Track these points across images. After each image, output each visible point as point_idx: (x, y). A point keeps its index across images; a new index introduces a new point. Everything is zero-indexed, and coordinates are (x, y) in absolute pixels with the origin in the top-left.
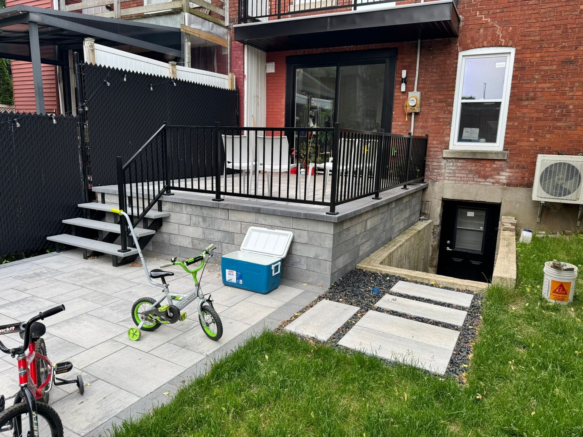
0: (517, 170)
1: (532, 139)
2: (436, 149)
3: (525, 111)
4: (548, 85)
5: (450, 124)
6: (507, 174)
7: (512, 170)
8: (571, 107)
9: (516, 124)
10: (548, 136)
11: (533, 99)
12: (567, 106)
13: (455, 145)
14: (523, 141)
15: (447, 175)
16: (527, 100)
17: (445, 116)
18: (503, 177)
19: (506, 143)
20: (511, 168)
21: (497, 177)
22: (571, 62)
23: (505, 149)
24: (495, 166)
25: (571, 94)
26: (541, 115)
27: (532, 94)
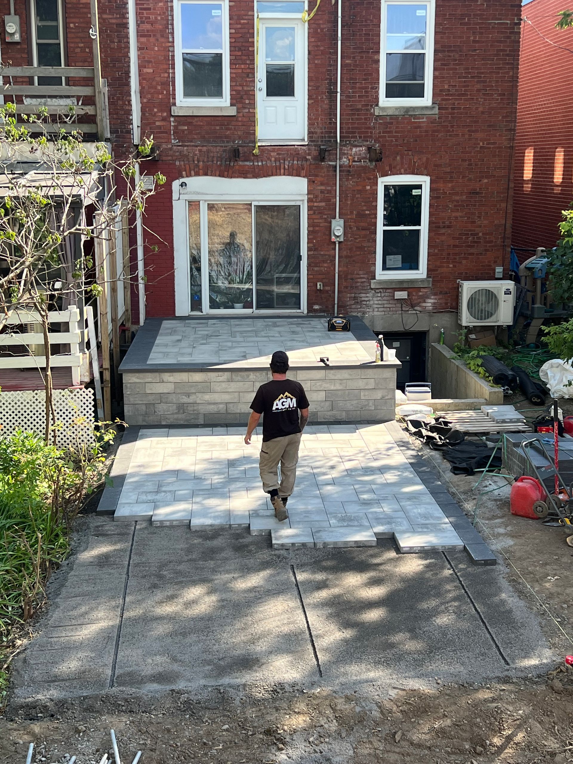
0: (441, 296)
1: (451, 266)
2: (363, 280)
3: (443, 238)
4: (460, 214)
5: (375, 252)
6: (432, 301)
7: (435, 297)
8: (481, 234)
9: (436, 251)
10: (464, 262)
11: (449, 227)
12: (478, 234)
13: (381, 275)
14: (443, 267)
15: (375, 306)
16: (444, 227)
17: (370, 244)
18: (429, 303)
19: (429, 270)
20: (435, 294)
21: (424, 304)
22: (477, 193)
23: (428, 276)
24: (421, 294)
25: (479, 222)
26: (457, 242)
27: (447, 223)
